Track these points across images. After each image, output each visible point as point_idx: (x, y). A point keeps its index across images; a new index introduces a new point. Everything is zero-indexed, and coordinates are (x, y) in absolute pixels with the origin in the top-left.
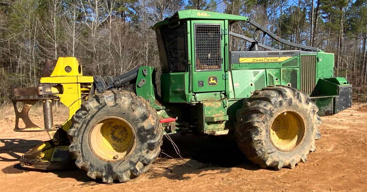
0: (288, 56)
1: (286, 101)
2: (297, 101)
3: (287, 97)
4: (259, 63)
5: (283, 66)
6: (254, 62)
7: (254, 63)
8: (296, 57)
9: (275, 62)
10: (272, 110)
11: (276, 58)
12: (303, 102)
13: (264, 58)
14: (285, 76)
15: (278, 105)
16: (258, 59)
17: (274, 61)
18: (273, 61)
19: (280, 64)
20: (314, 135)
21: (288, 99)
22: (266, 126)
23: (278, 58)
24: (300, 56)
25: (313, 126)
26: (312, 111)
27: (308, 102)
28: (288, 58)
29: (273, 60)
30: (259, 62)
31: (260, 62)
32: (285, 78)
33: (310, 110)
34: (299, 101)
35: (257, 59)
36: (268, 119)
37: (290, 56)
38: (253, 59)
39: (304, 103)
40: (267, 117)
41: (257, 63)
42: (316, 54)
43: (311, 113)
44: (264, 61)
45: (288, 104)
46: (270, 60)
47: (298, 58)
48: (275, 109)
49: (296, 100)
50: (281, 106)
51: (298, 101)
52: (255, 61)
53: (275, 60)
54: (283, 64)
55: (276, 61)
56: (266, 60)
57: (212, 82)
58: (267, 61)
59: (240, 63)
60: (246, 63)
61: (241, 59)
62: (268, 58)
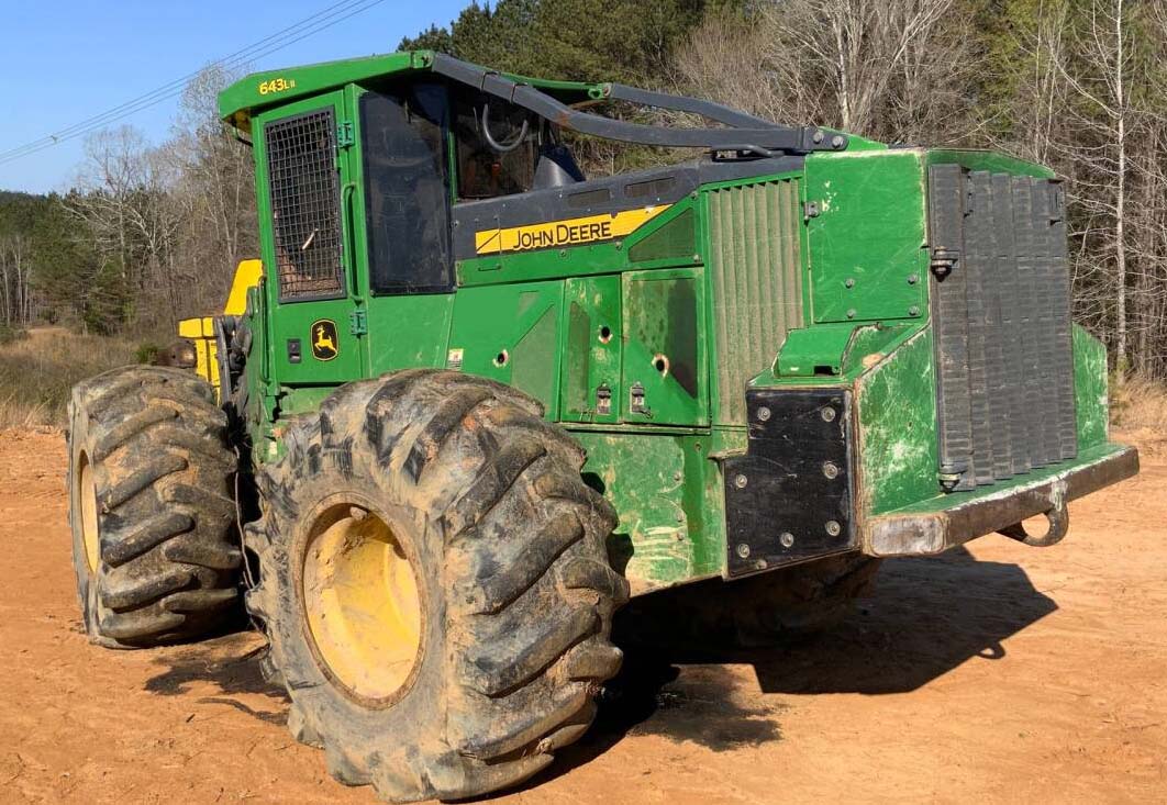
0: (649, 203)
1: (333, 450)
2: (370, 457)
3: (332, 432)
5: (632, 260)
6: (522, 246)
7: (522, 251)
8: (688, 202)
9: (597, 241)
10: (287, 486)
11: (598, 220)
12: (393, 465)
13: (554, 226)
14: (643, 314)
15: (306, 470)
17: (595, 236)
18: (589, 234)
19: (618, 248)
20: (452, 658)
21: (336, 443)
22: (277, 556)
23: (607, 217)
24: (707, 196)
25: (446, 604)
26: (438, 520)
27: (415, 467)
28: (652, 211)
29: (589, 230)
30: (537, 243)
31: (543, 245)
32: (642, 324)
33: (427, 516)
34: (379, 458)
35: (530, 229)
36: (281, 523)
37: (659, 204)
38: (519, 232)
39: (397, 472)
40: (276, 515)
43: (430, 530)
44: (555, 241)
45: (337, 466)
46: (578, 231)
48: (298, 482)
49: (368, 454)
50: (315, 472)
51: (374, 457)
52: (526, 240)
53: (597, 231)
54: (629, 251)
55: (600, 232)
57: (323, 345)
58: (569, 240)
59: (479, 255)
60: (497, 253)
61: (481, 238)
62: (570, 223)
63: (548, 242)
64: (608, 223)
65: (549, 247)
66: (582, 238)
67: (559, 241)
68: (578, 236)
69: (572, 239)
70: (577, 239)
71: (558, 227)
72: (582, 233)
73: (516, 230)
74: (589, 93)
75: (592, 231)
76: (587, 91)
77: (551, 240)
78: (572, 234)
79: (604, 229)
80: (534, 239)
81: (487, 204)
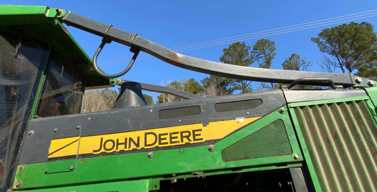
0: (239, 116)
4: (122, 152)
5: (226, 160)
6: (103, 150)
7: (103, 154)
8: (275, 116)
9: (187, 145)
11: (190, 128)
13: (141, 134)
16: (121, 137)
17: (186, 140)
18: (179, 139)
19: (210, 150)
23: (199, 126)
24: (292, 111)
28: (242, 121)
29: (179, 135)
30: (121, 147)
31: (127, 149)
35: (114, 137)
37: (249, 117)
38: (102, 139)
41: (113, 153)
42: (361, 94)
44: (142, 145)
46: (168, 137)
47: (285, 117)
52: (109, 145)
53: (187, 137)
54: (223, 152)
55: (191, 138)
56: (151, 139)
58: (157, 144)
59: (50, 159)
60: (73, 157)
61: (55, 144)
62: (158, 131)
63: (133, 146)
64: (201, 130)
65: (134, 151)
66: (171, 142)
67: (146, 145)
68: (168, 140)
69: (160, 143)
70: (167, 143)
71: (146, 134)
72: (171, 138)
73: (99, 137)
74: (110, 81)
75: (182, 137)
76: (110, 80)
77: (138, 145)
78: (160, 139)
79: (194, 136)
80: (118, 144)
81: (72, 118)
